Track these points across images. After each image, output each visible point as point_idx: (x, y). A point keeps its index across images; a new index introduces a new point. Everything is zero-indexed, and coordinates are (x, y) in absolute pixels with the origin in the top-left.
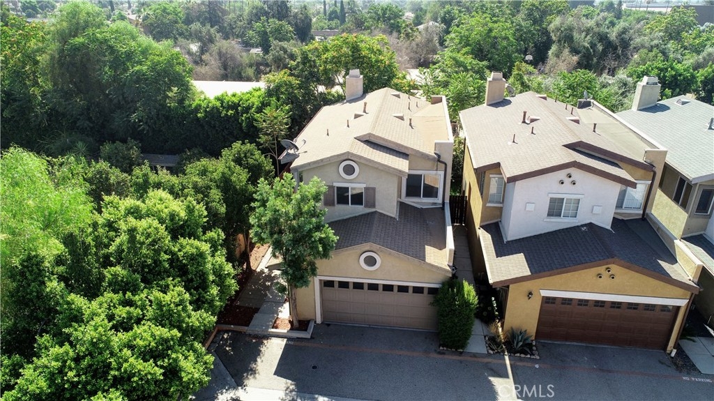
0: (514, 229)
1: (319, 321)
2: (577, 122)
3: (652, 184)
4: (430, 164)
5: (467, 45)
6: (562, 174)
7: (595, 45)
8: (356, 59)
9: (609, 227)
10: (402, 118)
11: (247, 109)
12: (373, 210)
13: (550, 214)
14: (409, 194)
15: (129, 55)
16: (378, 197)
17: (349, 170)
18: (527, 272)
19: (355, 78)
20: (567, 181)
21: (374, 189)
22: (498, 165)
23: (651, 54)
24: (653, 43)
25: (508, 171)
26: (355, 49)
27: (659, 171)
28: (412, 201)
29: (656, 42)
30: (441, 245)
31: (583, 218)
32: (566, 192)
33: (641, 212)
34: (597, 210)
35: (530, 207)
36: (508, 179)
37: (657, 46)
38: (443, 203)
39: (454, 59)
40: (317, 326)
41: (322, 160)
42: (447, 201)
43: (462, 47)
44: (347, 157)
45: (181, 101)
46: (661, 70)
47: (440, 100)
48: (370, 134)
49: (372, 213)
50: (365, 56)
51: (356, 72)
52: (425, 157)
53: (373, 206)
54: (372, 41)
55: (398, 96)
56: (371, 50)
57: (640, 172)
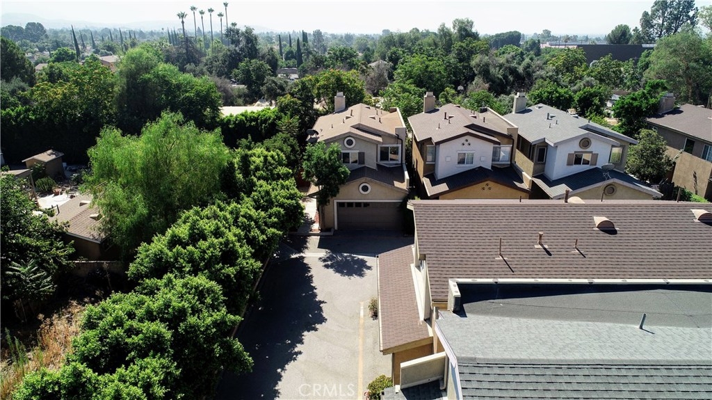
0: (441, 172)
1: (336, 227)
2: (475, 117)
3: (512, 148)
4: (393, 140)
5: (411, 78)
6: (462, 140)
7: (507, 77)
8: (339, 85)
9: (490, 168)
10: (374, 118)
11: (265, 121)
12: (363, 166)
13: (459, 163)
14: (382, 159)
15: (178, 86)
16: (366, 158)
17: (350, 143)
18: (448, 189)
19: (340, 98)
20: (466, 143)
21: (364, 153)
22: (431, 138)
23: (546, 83)
24: (548, 75)
25: (435, 140)
26: (339, 79)
27: (516, 138)
28: (383, 163)
29: (550, 74)
30: (402, 180)
31: (476, 164)
32: (467, 150)
33: (509, 163)
34: (483, 159)
35: (448, 159)
36: (436, 143)
37: (551, 77)
38: (402, 163)
39: (402, 87)
40: (335, 231)
41: (335, 137)
42: (404, 162)
43: (407, 79)
44: (349, 135)
45: (213, 118)
46: (550, 93)
47: (396, 110)
48: (359, 124)
49: (363, 167)
50: (345, 84)
51: (341, 93)
52: (390, 136)
53: (364, 163)
54: (348, 75)
55: (369, 108)
56: (349, 80)
57: (506, 140)
